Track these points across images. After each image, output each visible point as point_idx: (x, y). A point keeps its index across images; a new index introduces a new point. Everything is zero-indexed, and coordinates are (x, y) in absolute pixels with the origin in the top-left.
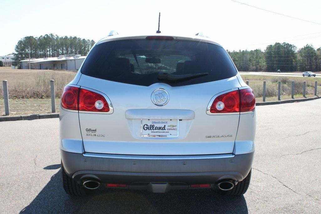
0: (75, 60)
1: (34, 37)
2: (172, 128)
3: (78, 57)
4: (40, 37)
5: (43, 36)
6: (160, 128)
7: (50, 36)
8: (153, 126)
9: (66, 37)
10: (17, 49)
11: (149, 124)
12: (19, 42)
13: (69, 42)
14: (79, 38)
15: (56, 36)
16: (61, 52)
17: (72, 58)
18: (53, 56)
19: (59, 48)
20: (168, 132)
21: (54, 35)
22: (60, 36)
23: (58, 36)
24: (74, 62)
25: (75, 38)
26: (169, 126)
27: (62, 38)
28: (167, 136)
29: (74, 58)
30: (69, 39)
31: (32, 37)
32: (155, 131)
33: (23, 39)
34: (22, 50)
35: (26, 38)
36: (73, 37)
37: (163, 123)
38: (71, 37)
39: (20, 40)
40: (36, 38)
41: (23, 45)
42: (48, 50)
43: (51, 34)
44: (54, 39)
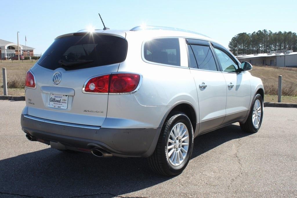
0: (285, 56)
1: (247, 34)
2: (64, 102)
3: (289, 53)
4: (253, 34)
5: (256, 32)
6: (58, 101)
7: (263, 32)
8: (54, 99)
9: (280, 32)
10: (230, 46)
11: (53, 97)
12: (232, 39)
13: (283, 38)
14: (294, 33)
15: (269, 32)
16: (274, 47)
17: (282, 54)
18: (265, 52)
19: (272, 44)
20: (62, 104)
21: (268, 31)
22: (274, 32)
23: (271, 32)
24: (284, 58)
25: (290, 33)
26: (63, 100)
27: (276, 33)
28: (61, 107)
29: (285, 54)
30: (283, 34)
31: (245, 33)
32: (55, 103)
33: (236, 36)
34: (235, 46)
35: (239, 34)
36: (287, 32)
37: (60, 97)
38: (285, 32)
39: (234, 36)
40: (249, 35)
41: (237, 41)
42: (261, 46)
43: (264, 30)
44: (267, 35)
